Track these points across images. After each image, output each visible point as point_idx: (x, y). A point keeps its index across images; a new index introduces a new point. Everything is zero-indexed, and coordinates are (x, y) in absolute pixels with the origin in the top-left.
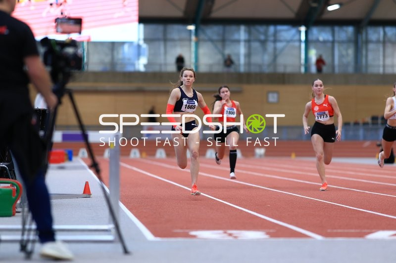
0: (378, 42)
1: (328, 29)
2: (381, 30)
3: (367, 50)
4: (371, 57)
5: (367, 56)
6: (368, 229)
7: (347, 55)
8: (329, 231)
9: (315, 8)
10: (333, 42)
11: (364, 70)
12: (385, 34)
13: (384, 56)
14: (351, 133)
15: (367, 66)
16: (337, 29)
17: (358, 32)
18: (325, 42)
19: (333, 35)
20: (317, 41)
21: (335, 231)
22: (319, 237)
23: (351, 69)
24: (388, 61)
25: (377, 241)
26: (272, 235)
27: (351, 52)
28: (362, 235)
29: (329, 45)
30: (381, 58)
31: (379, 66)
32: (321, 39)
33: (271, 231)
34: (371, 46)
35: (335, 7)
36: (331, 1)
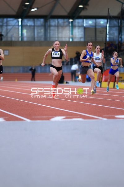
0: (55, 26)
1: (32, 20)
2: (56, 20)
3: (50, 30)
4: (52, 32)
5: (50, 33)
6: (51, 116)
7: (41, 32)
8: (33, 117)
9: (25, 10)
10: (34, 26)
11: (48, 39)
12: (58, 22)
13: (58, 33)
14: (43, 69)
15: (50, 37)
16: (36, 20)
17: (46, 21)
18: (30, 26)
19: (34, 23)
20: (27, 26)
21: (36, 117)
22: (28, 120)
23: (42, 39)
24: (60, 35)
25: (55, 122)
26: (7, 120)
27: (42, 31)
28: (48, 119)
29: (32, 27)
30: (57, 34)
31: (55, 37)
32: (28, 24)
33: (6, 118)
34: (52, 28)
35: (35, 9)
36: (33, 7)
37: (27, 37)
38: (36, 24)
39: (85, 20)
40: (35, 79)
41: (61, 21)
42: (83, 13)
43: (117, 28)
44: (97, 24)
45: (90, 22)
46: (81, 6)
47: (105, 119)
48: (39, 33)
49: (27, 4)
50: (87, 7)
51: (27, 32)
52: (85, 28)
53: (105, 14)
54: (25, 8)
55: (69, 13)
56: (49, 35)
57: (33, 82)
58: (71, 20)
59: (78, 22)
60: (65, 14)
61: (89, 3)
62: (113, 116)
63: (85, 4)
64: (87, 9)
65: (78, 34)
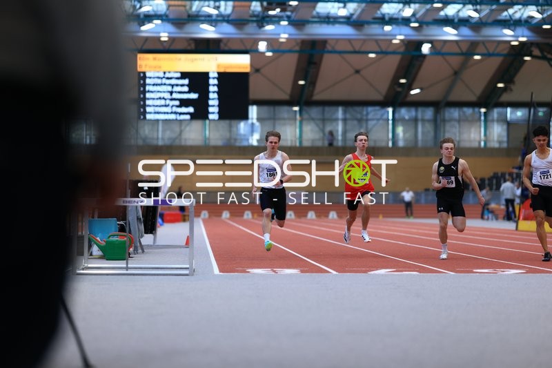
0: (454, 120)
1: (412, 109)
2: (456, 111)
3: (444, 128)
9: (400, 92)
16: (420, 109)
17: (437, 112)
18: (409, 120)
19: (416, 113)
20: (404, 119)
23: (430, 144)
24: (464, 137)
27: (431, 129)
29: (413, 122)
32: (407, 117)
34: (448, 124)
35: (417, 91)
36: (414, 86)
37: (405, 140)
38: (420, 116)
39: (509, 110)
40: (414, 212)
41: (468, 111)
42: (505, 98)
45: (519, 113)
46: (500, 85)
48: (424, 133)
49: (403, 81)
50: (512, 87)
51: (404, 132)
52: (510, 125)
54: (399, 89)
55: (479, 98)
56: (442, 134)
58: (483, 110)
59: (496, 112)
60: (473, 98)
61: (517, 79)
63: (509, 81)
64: (511, 90)
65: (497, 133)
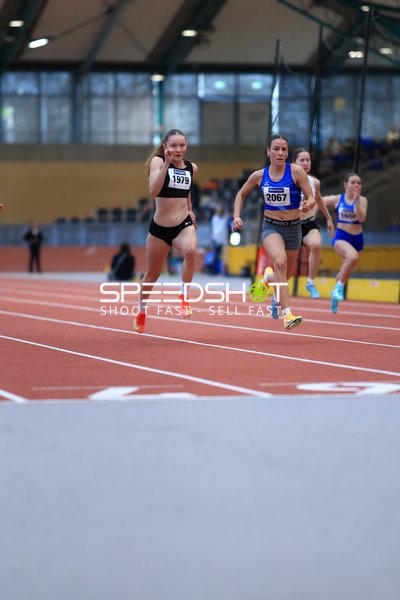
0: (105, 96)
1: (30, 76)
2: (110, 79)
3: (90, 109)
4: (96, 117)
5: (89, 118)
6: (93, 384)
7: (60, 116)
8: (34, 389)
9: (7, 44)
10: (39, 96)
11: (84, 139)
12: (116, 84)
13: (116, 119)
14: (67, 235)
15: (90, 133)
16: (44, 76)
17: (76, 81)
18: (26, 96)
19: (39, 85)
20: (14, 94)
21: (44, 389)
22: (19, 400)
23: (66, 138)
24: (122, 126)
25: (106, 403)
27: (66, 110)
28: (83, 395)
29: (33, 100)
30: (111, 121)
31: (107, 133)
32: (21, 91)
34: (96, 102)
35: (42, 42)
36: (35, 33)
37: (16, 131)
38: (44, 90)
39: (202, 78)
41: (125, 80)
42: (196, 56)
43: (305, 103)
44: (242, 92)
45: (220, 84)
46: (189, 33)
47: (266, 396)
48: (55, 118)
49: (16, 24)
50: (209, 36)
51: (15, 116)
52: (204, 105)
53: (268, 58)
54: (10, 39)
55: (151, 55)
56: (85, 124)
57: (35, 276)
58: (157, 78)
59: (179, 82)
60: (138, 56)
61: (221, 21)
62: (291, 384)
63: (204, 25)
64: (207, 42)
65: (181, 119)
